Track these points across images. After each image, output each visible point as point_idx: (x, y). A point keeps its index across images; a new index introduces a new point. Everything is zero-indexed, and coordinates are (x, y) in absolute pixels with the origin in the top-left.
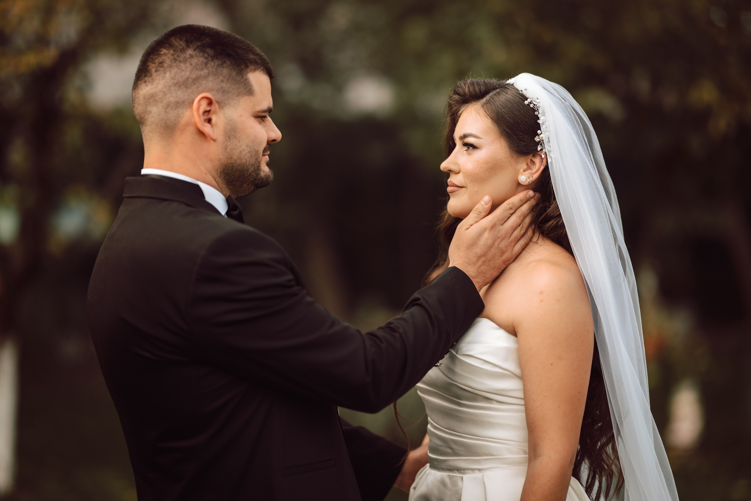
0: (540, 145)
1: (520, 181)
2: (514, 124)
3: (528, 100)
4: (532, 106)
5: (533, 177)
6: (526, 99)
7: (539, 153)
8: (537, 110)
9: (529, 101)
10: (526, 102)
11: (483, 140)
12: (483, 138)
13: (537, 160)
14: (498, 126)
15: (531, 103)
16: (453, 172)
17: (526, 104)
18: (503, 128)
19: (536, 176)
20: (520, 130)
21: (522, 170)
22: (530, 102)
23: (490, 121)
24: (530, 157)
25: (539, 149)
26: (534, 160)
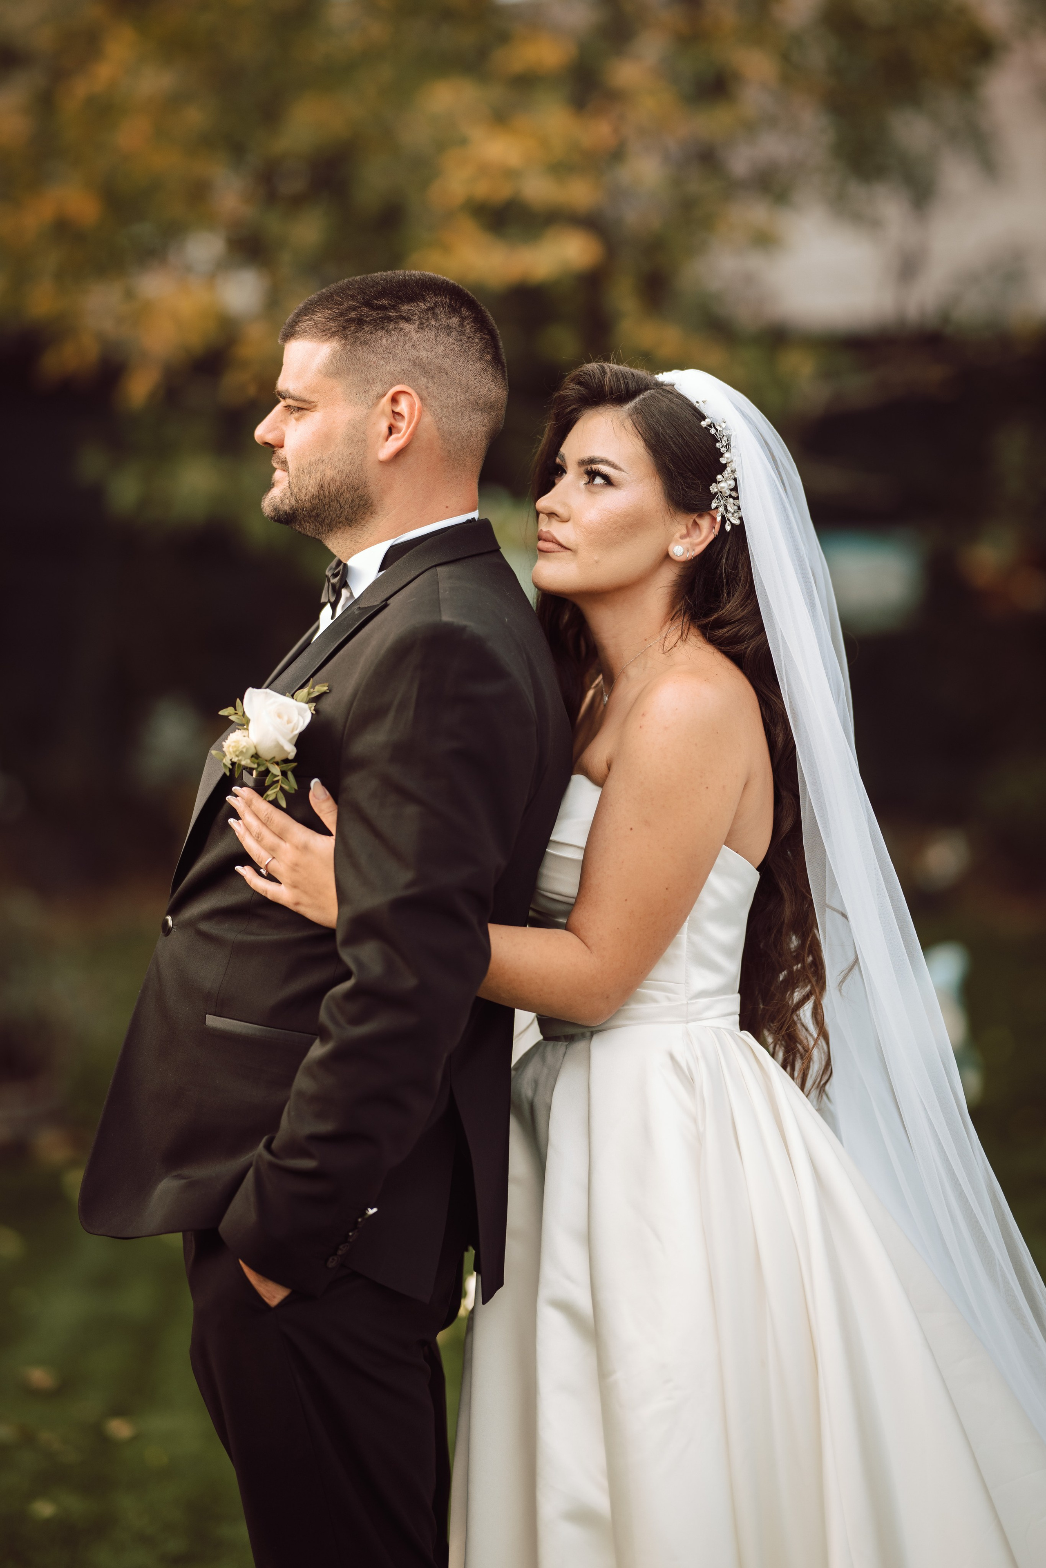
0: (715, 500)
1: (671, 554)
2: (681, 457)
3: (706, 420)
4: (713, 431)
5: (694, 550)
6: (704, 418)
7: (711, 512)
8: (719, 439)
9: (708, 422)
10: (704, 424)
11: (626, 474)
12: (625, 470)
13: (705, 523)
14: (655, 456)
15: (710, 426)
16: (557, 518)
17: (704, 426)
18: (663, 460)
19: (699, 549)
20: (689, 469)
21: (677, 535)
22: (709, 424)
23: (642, 444)
24: (695, 516)
25: (714, 505)
26: (699, 521)
